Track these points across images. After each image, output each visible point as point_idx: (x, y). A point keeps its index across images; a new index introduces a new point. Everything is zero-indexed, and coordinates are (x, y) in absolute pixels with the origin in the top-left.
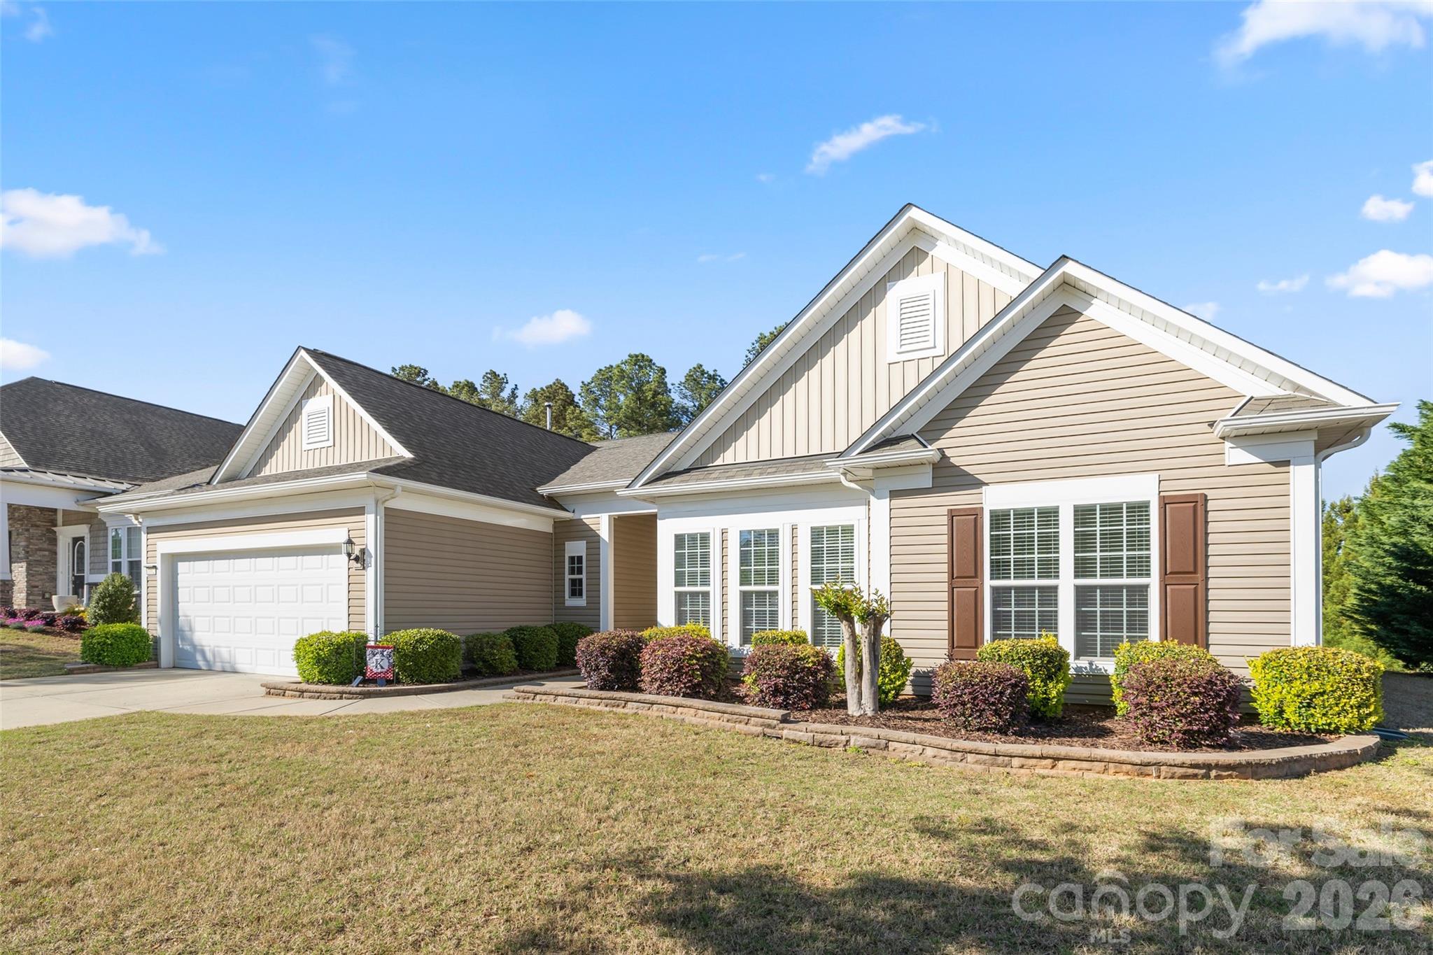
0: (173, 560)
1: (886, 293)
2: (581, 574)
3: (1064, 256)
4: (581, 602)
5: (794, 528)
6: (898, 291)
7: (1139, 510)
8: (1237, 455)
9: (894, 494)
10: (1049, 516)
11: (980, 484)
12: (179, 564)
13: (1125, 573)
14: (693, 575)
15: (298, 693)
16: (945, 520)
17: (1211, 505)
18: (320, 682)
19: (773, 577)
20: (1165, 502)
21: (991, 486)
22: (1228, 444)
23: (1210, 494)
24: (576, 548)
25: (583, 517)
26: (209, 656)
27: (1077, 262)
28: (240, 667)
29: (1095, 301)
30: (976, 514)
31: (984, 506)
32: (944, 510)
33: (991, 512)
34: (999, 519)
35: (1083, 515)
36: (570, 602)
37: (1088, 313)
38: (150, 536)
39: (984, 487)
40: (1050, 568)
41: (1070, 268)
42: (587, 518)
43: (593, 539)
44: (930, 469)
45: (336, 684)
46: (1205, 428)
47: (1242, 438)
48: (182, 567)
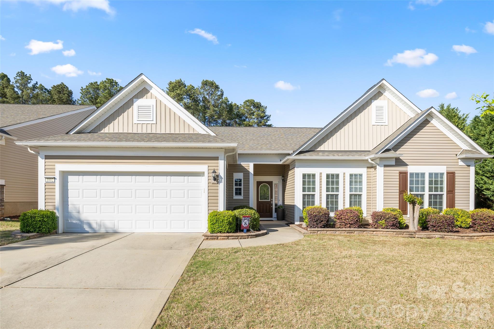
0: (65, 175)
1: (371, 103)
2: (241, 186)
3: (432, 107)
4: (241, 197)
5: (344, 174)
6: (375, 104)
7: (442, 174)
8: (461, 163)
9: (385, 166)
10: (423, 175)
11: (407, 165)
12: (69, 176)
13: (439, 191)
14: (309, 188)
15: (226, 238)
16: (398, 175)
17: (456, 175)
18: (228, 232)
19: (337, 189)
20: (448, 173)
21: (409, 166)
22: (459, 160)
23: (456, 172)
24: (238, 176)
25: (241, 163)
26: (94, 225)
27: (435, 109)
28: (120, 230)
29: (433, 119)
30: (406, 173)
31: (408, 171)
32: (398, 172)
33: (410, 173)
34: (412, 174)
35: (431, 175)
36: (236, 197)
37: (432, 122)
38: (47, 160)
39: (408, 166)
40: (423, 189)
41: (433, 110)
42: (244, 164)
43: (246, 172)
44: (394, 159)
45: (233, 233)
46: (455, 155)
47: (463, 159)
48: (71, 178)
